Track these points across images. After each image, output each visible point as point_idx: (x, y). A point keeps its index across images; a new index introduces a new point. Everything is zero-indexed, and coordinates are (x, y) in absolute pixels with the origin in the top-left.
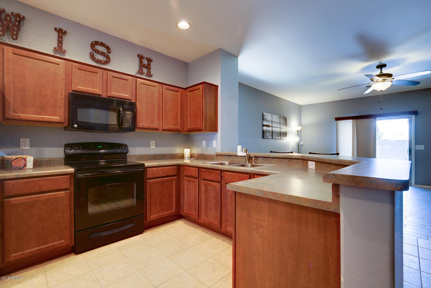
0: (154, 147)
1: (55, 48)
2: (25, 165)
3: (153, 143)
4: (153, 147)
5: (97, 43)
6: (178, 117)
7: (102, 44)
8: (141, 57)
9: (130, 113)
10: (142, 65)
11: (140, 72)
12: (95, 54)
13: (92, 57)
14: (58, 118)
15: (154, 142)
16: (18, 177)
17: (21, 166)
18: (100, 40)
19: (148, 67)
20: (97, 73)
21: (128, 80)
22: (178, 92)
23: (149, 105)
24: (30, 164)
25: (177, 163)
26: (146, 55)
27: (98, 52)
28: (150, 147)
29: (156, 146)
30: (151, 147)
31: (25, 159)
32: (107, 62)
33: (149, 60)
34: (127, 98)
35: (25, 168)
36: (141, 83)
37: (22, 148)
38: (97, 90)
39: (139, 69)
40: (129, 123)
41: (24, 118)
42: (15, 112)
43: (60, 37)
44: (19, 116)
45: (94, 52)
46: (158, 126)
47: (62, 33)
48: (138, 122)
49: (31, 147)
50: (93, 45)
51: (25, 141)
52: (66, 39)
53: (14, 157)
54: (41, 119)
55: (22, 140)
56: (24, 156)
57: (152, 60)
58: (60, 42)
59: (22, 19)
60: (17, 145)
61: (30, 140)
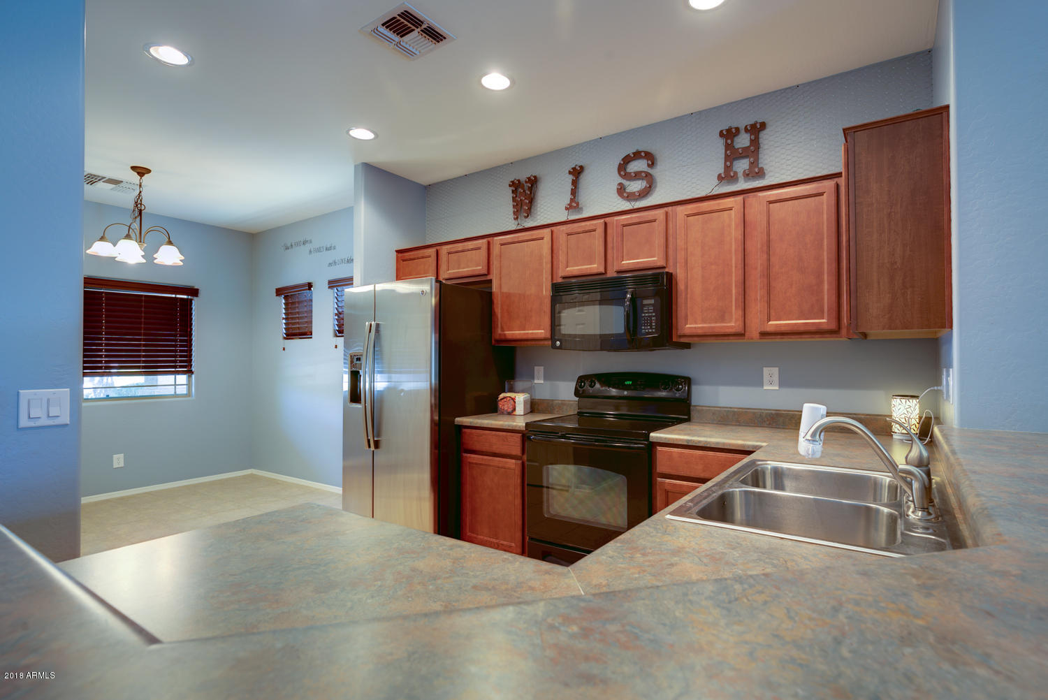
0: (777, 388)
1: (566, 206)
2: (513, 410)
3: (771, 373)
4: (771, 387)
5: (627, 160)
7: (637, 155)
8: (729, 135)
9: (652, 301)
10: (732, 154)
11: (727, 176)
12: (626, 183)
13: (621, 190)
14: (543, 331)
15: (775, 371)
17: (510, 410)
19: (754, 150)
20: (594, 230)
21: (655, 221)
22: (821, 194)
23: (714, 267)
24: (520, 409)
26: (743, 121)
27: (627, 176)
28: (763, 386)
29: (780, 386)
30: (765, 388)
31: (514, 399)
32: (645, 192)
33: (756, 129)
34: (652, 265)
35: (514, 413)
36: (688, 216)
37: (536, 381)
38: (596, 266)
39: (722, 171)
40: (651, 326)
41: (509, 337)
42: (503, 330)
43: (575, 183)
44: (505, 335)
45: (624, 182)
46: (740, 323)
47: (577, 172)
48: (681, 321)
49: (545, 379)
50: (622, 168)
51: (539, 370)
52: (585, 179)
53: (502, 396)
54: (525, 337)
55: (536, 368)
56: (512, 395)
57: (763, 126)
58: (574, 192)
59: (534, 182)
60: (532, 376)
61: (544, 369)
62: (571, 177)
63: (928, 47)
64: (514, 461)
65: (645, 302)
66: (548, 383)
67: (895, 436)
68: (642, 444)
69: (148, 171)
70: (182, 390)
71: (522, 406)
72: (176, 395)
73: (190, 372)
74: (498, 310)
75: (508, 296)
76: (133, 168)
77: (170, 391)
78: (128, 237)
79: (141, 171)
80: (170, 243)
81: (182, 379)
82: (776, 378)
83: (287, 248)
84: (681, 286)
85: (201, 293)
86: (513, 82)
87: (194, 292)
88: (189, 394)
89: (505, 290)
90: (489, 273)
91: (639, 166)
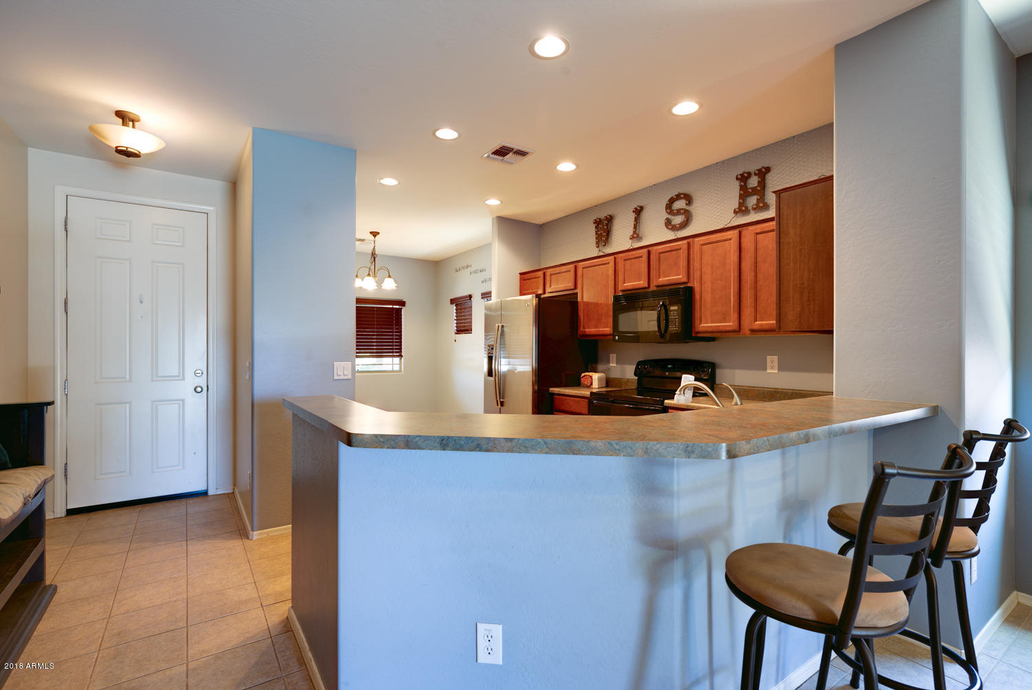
0: (777, 372)
1: (630, 237)
2: (592, 384)
3: (772, 360)
4: (772, 370)
5: (672, 201)
7: (678, 197)
8: (743, 178)
9: (676, 308)
10: (745, 193)
11: (742, 210)
13: (668, 223)
14: (609, 329)
15: (775, 358)
17: (588, 384)
18: (673, 194)
19: (760, 190)
20: (644, 257)
24: (596, 384)
26: (754, 167)
27: (674, 213)
28: (765, 369)
29: (779, 370)
30: (768, 371)
31: (591, 377)
32: (684, 225)
33: (764, 173)
34: (678, 281)
35: (590, 386)
36: (702, 245)
37: (611, 365)
38: (642, 282)
39: (737, 206)
40: (675, 325)
41: (587, 333)
42: (584, 328)
43: (637, 220)
44: (585, 331)
45: (670, 217)
46: (736, 323)
47: (638, 211)
48: (697, 322)
49: (617, 364)
50: (669, 206)
51: (613, 357)
52: (645, 215)
53: (583, 374)
54: (598, 333)
55: (611, 355)
56: (591, 374)
57: (768, 170)
58: (635, 227)
59: (610, 219)
60: (609, 362)
61: (617, 356)
62: (634, 215)
65: (672, 308)
66: (619, 366)
69: (378, 233)
70: (397, 368)
71: (597, 382)
72: (393, 371)
73: (401, 356)
74: (581, 314)
75: (587, 304)
76: (371, 233)
77: (389, 368)
78: (369, 275)
79: (375, 234)
80: (390, 276)
81: (397, 360)
82: (776, 364)
83: (457, 271)
84: (697, 297)
85: (407, 304)
86: (578, 166)
87: (403, 303)
88: (400, 371)
89: (585, 300)
90: (576, 287)
91: (680, 204)
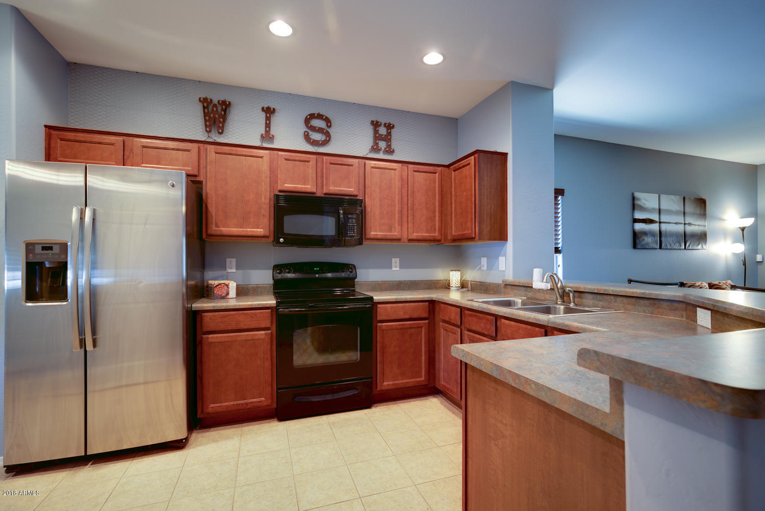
0: (398, 269)
1: (262, 135)
2: (228, 294)
3: (396, 261)
4: (396, 268)
5: (312, 116)
6: (435, 216)
7: (320, 116)
8: (376, 125)
9: (354, 216)
10: (377, 137)
11: (376, 149)
12: (310, 133)
13: (307, 137)
14: (262, 230)
15: (398, 260)
16: (215, 308)
17: (224, 295)
18: (316, 111)
19: (388, 138)
20: (309, 162)
21: (352, 165)
22: (435, 173)
23: (386, 200)
24: (233, 293)
25: (429, 298)
26: (383, 120)
27: (313, 129)
28: (392, 268)
29: (400, 267)
30: (393, 269)
31: (227, 285)
32: (325, 143)
33: (389, 127)
34: (351, 193)
35: (228, 297)
36: (372, 168)
37: (228, 271)
38: (309, 187)
39: (372, 144)
40: (354, 232)
41: (226, 233)
42: (218, 226)
43: (268, 119)
44: (221, 231)
45: (308, 131)
46: (400, 234)
47: (269, 112)
48: (368, 231)
49: (237, 269)
50: (307, 121)
51: (231, 262)
52: (275, 120)
53: (217, 283)
54: (243, 233)
55: (228, 260)
56: (227, 282)
57: (392, 126)
58: (268, 126)
59: (226, 106)
60: (223, 267)
61: (236, 262)
62: (263, 115)
63: (456, 117)
64: (263, 332)
65: (350, 216)
66: (240, 272)
67: (451, 288)
68: (369, 304)
71: (234, 290)
74: (212, 209)
75: (224, 198)
82: (398, 264)
84: (368, 208)
86: (295, 31)
89: (221, 192)
90: (199, 174)
